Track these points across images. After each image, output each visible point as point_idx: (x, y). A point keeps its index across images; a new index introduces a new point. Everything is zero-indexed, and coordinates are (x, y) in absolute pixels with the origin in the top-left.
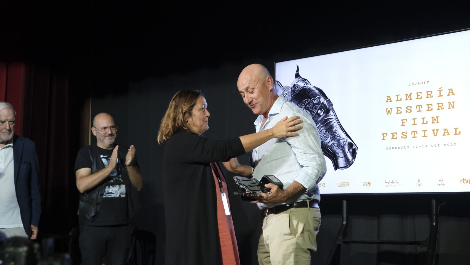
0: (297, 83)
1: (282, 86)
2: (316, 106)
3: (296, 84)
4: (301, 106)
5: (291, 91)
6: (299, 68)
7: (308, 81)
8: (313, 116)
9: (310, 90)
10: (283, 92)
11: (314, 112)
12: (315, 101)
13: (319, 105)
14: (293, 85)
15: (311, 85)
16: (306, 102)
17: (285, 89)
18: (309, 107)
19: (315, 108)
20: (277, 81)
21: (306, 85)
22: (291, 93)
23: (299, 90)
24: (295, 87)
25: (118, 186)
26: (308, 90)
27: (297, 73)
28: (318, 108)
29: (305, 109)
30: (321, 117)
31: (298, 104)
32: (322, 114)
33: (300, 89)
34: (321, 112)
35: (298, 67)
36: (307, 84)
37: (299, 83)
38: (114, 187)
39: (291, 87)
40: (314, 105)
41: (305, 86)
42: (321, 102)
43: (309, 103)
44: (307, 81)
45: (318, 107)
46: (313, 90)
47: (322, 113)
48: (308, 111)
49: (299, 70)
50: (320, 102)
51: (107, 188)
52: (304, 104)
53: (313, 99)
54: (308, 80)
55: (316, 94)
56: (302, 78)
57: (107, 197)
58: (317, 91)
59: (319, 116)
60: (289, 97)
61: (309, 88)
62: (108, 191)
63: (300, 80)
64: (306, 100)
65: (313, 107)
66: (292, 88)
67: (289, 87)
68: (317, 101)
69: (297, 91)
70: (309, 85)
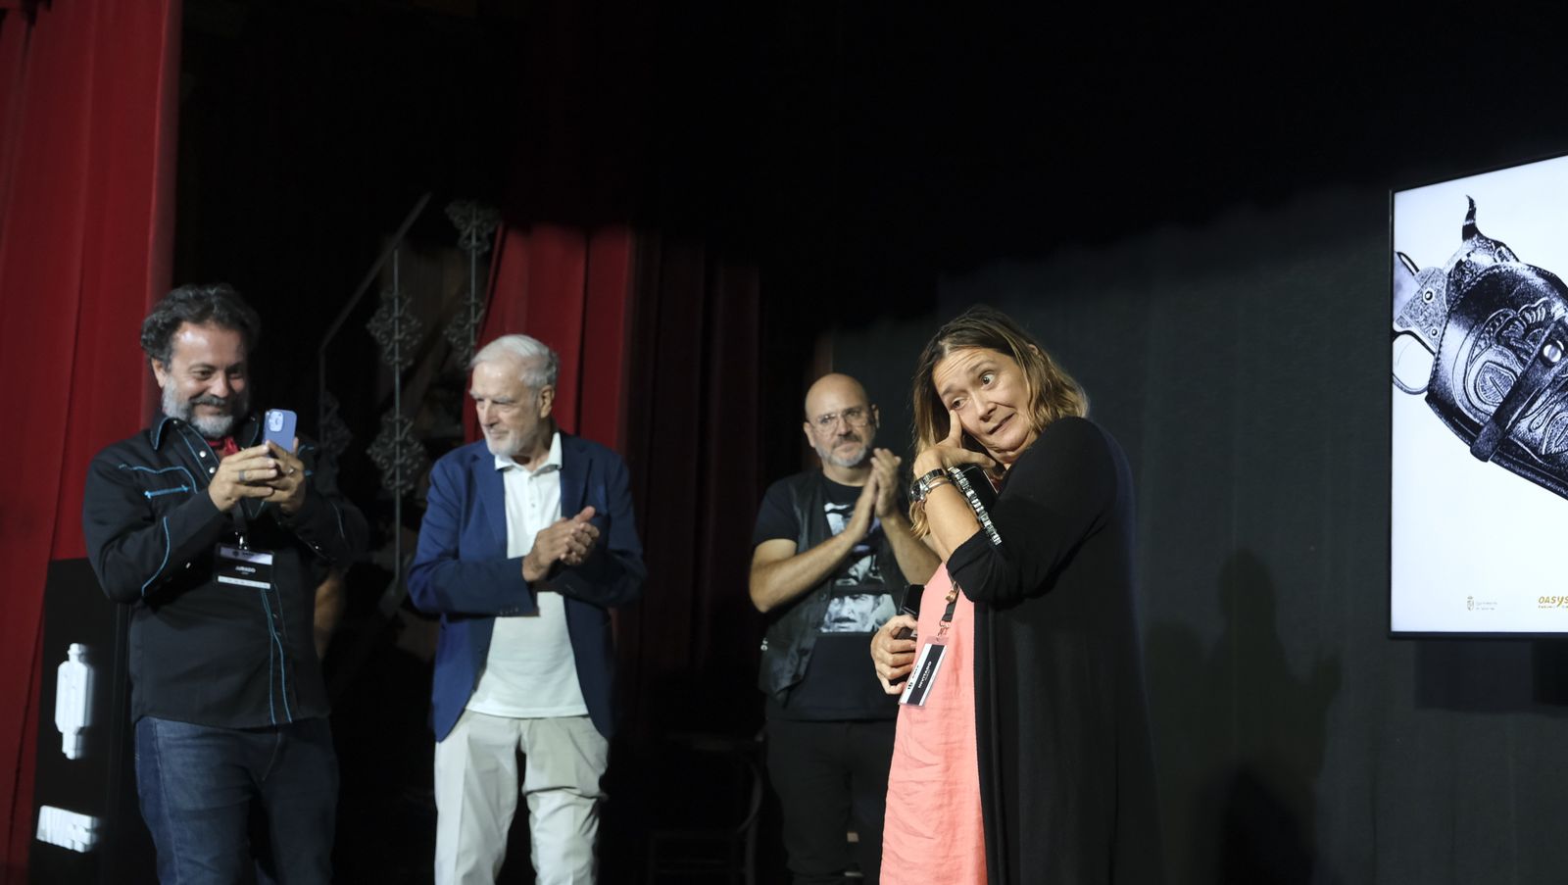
0: (1468, 255)
1: (1417, 270)
2: (1536, 331)
3: (1464, 260)
4: (1482, 332)
5: (1448, 286)
6: (1477, 205)
7: (1508, 249)
8: (1524, 366)
9: (1514, 279)
10: (1418, 288)
11: (1528, 354)
12: (1531, 314)
13: (1546, 328)
14: (1453, 265)
15: (1517, 260)
16: (1499, 321)
17: (1426, 279)
18: (1509, 338)
19: (1531, 340)
20: (1400, 254)
21: (1499, 262)
22: (1448, 290)
23: (1474, 280)
24: (1463, 272)
25: (871, 598)
26: (1506, 278)
27: (1468, 223)
28: (1543, 340)
29: (1499, 343)
30: (1556, 369)
31: (1473, 327)
32: (1556, 358)
33: (1479, 276)
34: (1553, 350)
35: (1472, 203)
36: (1503, 258)
37: (1473, 258)
38: (858, 601)
39: (1447, 271)
40: (1529, 328)
41: (1498, 267)
42: (1556, 319)
43: (1511, 322)
44: (1503, 249)
45: (1544, 334)
46: (1524, 279)
47: (1559, 354)
48: (1507, 351)
49: (1477, 212)
50: (1549, 316)
51: (836, 605)
52: (1494, 327)
53: (1526, 309)
54: (1508, 246)
55: (1537, 290)
56: (1487, 239)
57: (833, 632)
58: (1539, 282)
59: (1548, 364)
60: (1439, 305)
61: (1512, 271)
62: (837, 613)
63: (1478, 245)
64: (1499, 314)
65: (1524, 337)
66: (1450, 274)
67: (1441, 272)
68: (1541, 315)
69: (1469, 284)
70: (1512, 261)
